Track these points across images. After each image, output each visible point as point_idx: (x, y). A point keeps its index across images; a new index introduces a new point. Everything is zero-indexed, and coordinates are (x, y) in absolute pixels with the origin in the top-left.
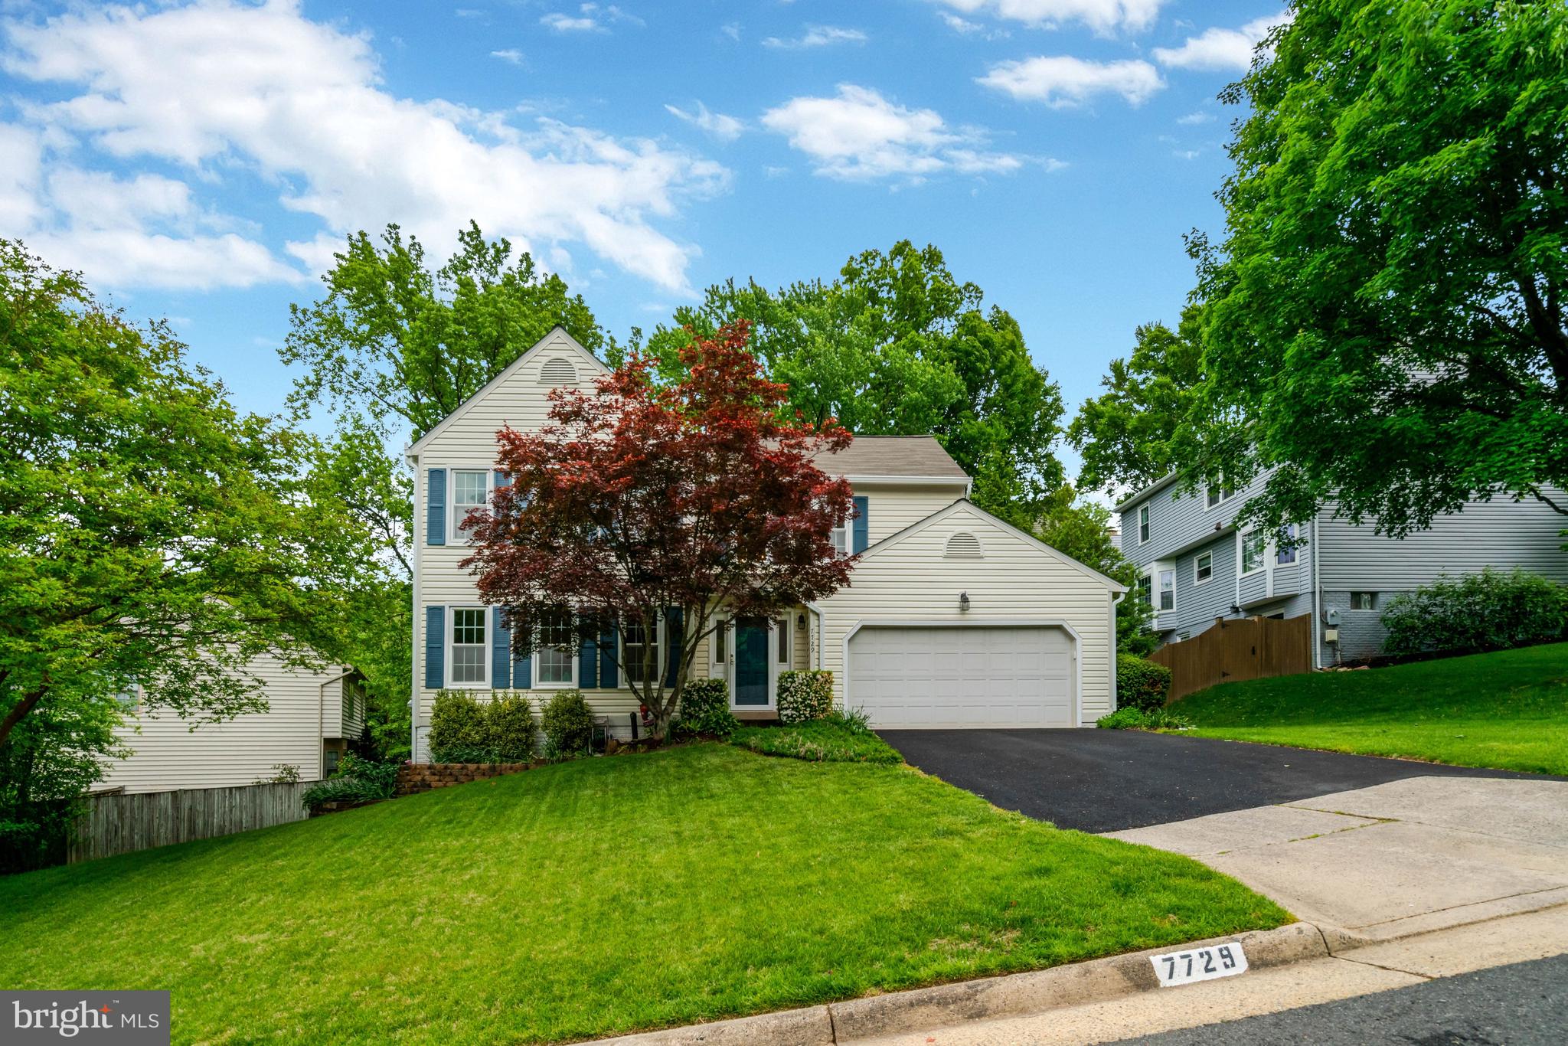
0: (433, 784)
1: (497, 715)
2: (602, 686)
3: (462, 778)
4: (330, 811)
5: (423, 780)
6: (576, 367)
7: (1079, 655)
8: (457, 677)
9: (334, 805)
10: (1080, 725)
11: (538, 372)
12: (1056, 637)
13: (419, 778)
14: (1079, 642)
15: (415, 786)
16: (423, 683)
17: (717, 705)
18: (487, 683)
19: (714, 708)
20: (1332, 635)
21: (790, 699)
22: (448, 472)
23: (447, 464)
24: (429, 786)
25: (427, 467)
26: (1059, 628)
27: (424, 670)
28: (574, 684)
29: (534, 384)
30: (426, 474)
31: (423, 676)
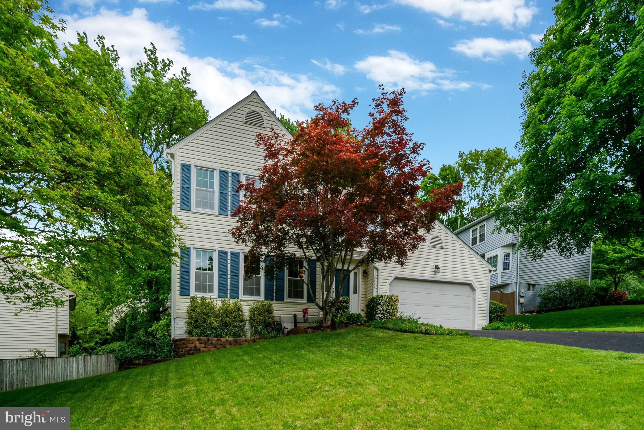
0: (202, 349)
1: (226, 312)
2: (276, 300)
3: (218, 346)
4: (138, 365)
5: (195, 347)
6: (265, 118)
7: (477, 297)
8: (197, 289)
9: (141, 361)
10: (476, 329)
11: (244, 117)
12: (468, 288)
13: (193, 345)
14: (477, 291)
15: (190, 350)
16: (178, 292)
17: (346, 311)
18: (215, 294)
19: (344, 312)
20: (522, 300)
21: (381, 309)
22: (192, 167)
23: (193, 162)
24: (199, 350)
25: (180, 162)
26: (469, 285)
27: (178, 284)
28: (262, 297)
29: (241, 123)
30: (179, 166)
31: (178, 288)
